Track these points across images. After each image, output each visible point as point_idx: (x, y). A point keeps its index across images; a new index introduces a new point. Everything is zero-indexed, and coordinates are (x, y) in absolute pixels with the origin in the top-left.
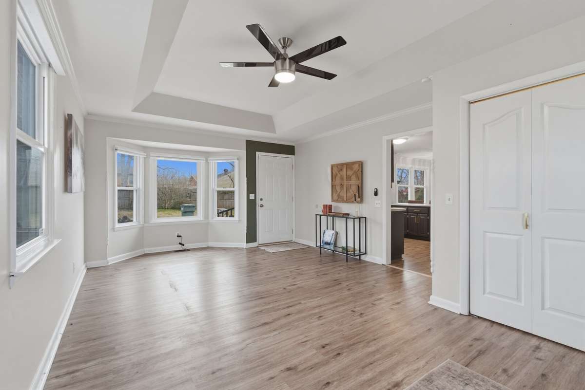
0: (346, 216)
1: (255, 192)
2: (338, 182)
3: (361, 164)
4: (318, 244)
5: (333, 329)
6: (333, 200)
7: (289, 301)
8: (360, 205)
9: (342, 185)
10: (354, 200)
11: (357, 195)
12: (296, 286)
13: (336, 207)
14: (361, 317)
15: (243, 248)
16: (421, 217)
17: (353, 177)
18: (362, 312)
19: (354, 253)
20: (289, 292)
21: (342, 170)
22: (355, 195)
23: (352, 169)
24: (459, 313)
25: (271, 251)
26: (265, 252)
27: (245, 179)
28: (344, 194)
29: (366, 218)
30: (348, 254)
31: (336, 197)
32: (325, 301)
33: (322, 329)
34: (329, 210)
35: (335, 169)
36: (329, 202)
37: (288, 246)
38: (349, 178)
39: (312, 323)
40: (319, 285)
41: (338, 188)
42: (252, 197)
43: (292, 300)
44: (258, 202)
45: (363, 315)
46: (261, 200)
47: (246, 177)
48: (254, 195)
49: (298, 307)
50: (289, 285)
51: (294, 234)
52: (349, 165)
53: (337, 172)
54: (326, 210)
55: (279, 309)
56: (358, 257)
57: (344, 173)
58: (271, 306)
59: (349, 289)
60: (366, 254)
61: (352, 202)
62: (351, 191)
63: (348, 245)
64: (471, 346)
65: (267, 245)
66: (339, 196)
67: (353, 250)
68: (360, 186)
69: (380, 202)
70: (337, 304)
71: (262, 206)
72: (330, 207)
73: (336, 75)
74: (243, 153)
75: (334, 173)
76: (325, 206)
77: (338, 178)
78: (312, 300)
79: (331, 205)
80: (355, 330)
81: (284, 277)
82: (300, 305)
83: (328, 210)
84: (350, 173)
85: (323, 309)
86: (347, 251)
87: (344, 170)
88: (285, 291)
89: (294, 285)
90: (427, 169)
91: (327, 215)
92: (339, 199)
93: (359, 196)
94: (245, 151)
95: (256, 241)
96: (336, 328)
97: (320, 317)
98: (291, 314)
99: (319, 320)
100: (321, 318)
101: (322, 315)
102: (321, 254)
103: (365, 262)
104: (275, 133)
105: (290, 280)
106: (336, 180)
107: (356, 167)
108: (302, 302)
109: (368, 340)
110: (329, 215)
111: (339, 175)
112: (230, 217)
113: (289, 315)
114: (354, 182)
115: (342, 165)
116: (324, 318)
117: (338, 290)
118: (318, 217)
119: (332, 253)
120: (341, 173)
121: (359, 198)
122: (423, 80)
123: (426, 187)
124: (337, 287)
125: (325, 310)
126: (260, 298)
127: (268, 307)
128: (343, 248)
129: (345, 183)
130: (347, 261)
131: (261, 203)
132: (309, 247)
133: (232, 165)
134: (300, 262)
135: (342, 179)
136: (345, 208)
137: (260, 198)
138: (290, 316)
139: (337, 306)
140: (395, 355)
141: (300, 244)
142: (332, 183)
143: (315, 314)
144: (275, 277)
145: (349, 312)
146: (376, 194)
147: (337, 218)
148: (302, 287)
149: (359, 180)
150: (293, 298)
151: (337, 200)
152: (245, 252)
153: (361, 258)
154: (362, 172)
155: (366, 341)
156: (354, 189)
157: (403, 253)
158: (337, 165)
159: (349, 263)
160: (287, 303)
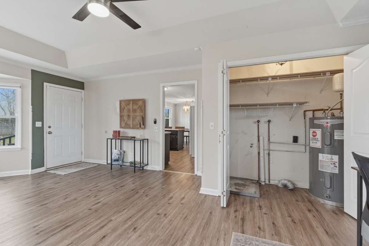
0: (133, 139)
1: (42, 120)
2: (125, 113)
3: (144, 101)
4: (109, 162)
5: (151, 237)
6: (121, 127)
7: (99, 221)
8: (144, 130)
9: (129, 116)
10: (139, 127)
11: (142, 123)
12: (99, 204)
13: (124, 132)
14: (166, 218)
15: (28, 175)
16: (173, 137)
17: (138, 110)
18: (165, 213)
19: (141, 165)
20: (96, 211)
21: (129, 104)
22: (140, 123)
23: (137, 104)
24: (218, 196)
25: (63, 173)
26: (55, 176)
27: (30, 107)
28: (130, 123)
29: (148, 139)
30: (136, 167)
31: (123, 125)
32: (133, 211)
33: (142, 242)
34: (119, 134)
35: (123, 103)
36: (118, 128)
37: (78, 167)
38: (134, 111)
39: (130, 237)
40: (121, 197)
41: (125, 118)
42: (38, 124)
43: (102, 219)
44: (46, 130)
45: (167, 215)
46: (50, 127)
47: (32, 105)
48: (41, 123)
49: (110, 225)
50: (93, 204)
51: (83, 155)
52: (135, 101)
53: (125, 107)
54: (115, 134)
55: (92, 234)
56: (142, 168)
57: (131, 106)
58: (81, 233)
59: (147, 195)
60: (148, 164)
61: (138, 128)
62: (136, 120)
63: (136, 160)
64: (236, 217)
65: (56, 168)
66: (126, 124)
67: (140, 163)
68: (144, 116)
69: (157, 128)
70: (143, 211)
71: (50, 133)
72: (119, 132)
73: (140, 27)
74: (28, 82)
75: (122, 106)
76: (115, 132)
77: (125, 111)
78: (120, 214)
79: (120, 131)
80: (167, 232)
81: (85, 197)
82: (112, 222)
83: (117, 135)
84: (135, 107)
85: (134, 220)
86: (135, 164)
87: (131, 105)
88: (91, 211)
89: (99, 203)
90: (171, 108)
91: (117, 138)
92: (126, 126)
93: (143, 124)
94: (31, 81)
95: (43, 166)
96: (152, 235)
97: (135, 228)
98: (107, 235)
99: (135, 232)
100: (137, 229)
101: (135, 226)
102: (111, 169)
103: (147, 171)
104: (68, 68)
105: (93, 199)
106: (124, 111)
107: (140, 103)
108: (113, 218)
109: (181, 237)
110: (119, 139)
111: (126, 108)
112: (9, 145)
113: (104, 236)
114: (139, 114)
115: (129, 101)
116: (139, 229)
117: (138, 198)
118: (109, 141)
119: (120, 168)
120: (128, 106)
121: (143, 125)
122: (195, 49)
123: (171, 119)
124: (137, 196)
125: (136, 221)
126: (64, 228)
127: (77, 236)
128: (131, 163)
129: (132, 114)
130: (135, 172)
131: (49, 130)
132: (99, 165)
133: (13, 92)
134: (96, 179)
135: (129, 111)
136: (131, 133)
137: (48, 126)
138: (106, 237)
139: (144, 213)
140: (204, 243)
141: (90, 163)
142: (120, 114)
143: (129, 228)
144: (75, 199)
145: (156, 216)
146: (155, 122)
147: (124, 140)
148: (106, 204)
149: (143, 113)
150: (101, 217)
151: (125, 127)
152: (30, 179)
153: (144, 169)
154: (145, 106)
155: (180, 239)
156: (139, 119)
157: (169, 161)
158: (125, 101)
159: (136, 174)
160: (97, 225)
